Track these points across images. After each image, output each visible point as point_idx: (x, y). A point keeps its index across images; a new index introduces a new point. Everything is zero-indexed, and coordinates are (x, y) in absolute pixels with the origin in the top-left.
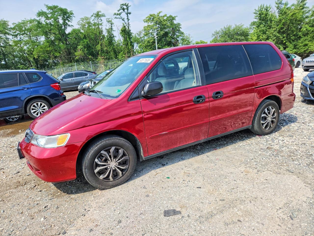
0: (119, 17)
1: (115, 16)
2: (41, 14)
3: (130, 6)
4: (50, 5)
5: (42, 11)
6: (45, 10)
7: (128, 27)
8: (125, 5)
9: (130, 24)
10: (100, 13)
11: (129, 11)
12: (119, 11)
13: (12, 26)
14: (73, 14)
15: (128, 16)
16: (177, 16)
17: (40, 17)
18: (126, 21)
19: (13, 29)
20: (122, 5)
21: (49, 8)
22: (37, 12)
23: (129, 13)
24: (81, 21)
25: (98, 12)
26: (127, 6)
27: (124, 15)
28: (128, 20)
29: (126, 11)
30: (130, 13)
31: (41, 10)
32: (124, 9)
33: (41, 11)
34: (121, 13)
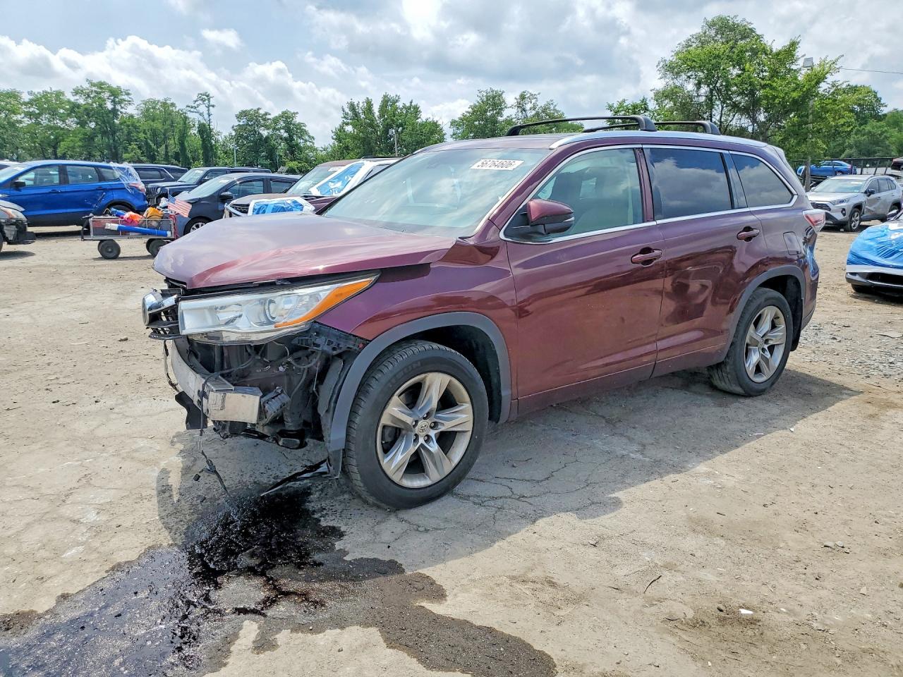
0: (195, 110)
1: (189, 109)
2: (79, 92)
3: (213, 96)
4: (95, 81)
5: (82, 88)
6: (86, 85)
7: (209, 125)
8: (206, 94)
9: (211, 120)
11: (212, 103)
12: (196, 101)
13: (27, 100)
14: (130, 94)
15: (209, 110)
16: (297, 113)
17: (77, 97)
18: (206, 116)
19: (28, 103)
20: (201, 94)
21: (94, 85)
22: (75, 88)
24: (142, 105)
25: (167, 100)
26: (207, 96)
27: (203, 109)
28: (210, 115)
29: (207, 102)
30: (213, 106)
31: (80, 86)
32: (203, 100)
33: (80, 88)
34: (198, 105)
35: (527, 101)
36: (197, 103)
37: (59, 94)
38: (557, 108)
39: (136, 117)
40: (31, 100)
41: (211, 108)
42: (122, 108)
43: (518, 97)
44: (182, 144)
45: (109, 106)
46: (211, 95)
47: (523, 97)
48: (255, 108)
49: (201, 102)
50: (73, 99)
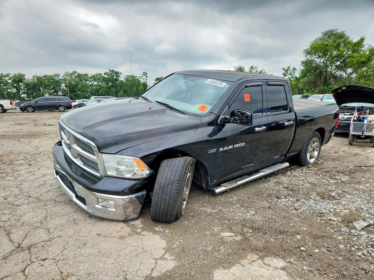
35: (253, 69)
36: (143, 75)
37: (100, 74)
38: (265, 72)
39: (124, 81)
40: (91, 77)
41: (147, 77)
42: (119, 78)
43: (250, 68)
44: (137, 89)
45: (115, 77)
47: (252, 68)
48: (162, 77)
49: (144, 75)
50: (104, 76)
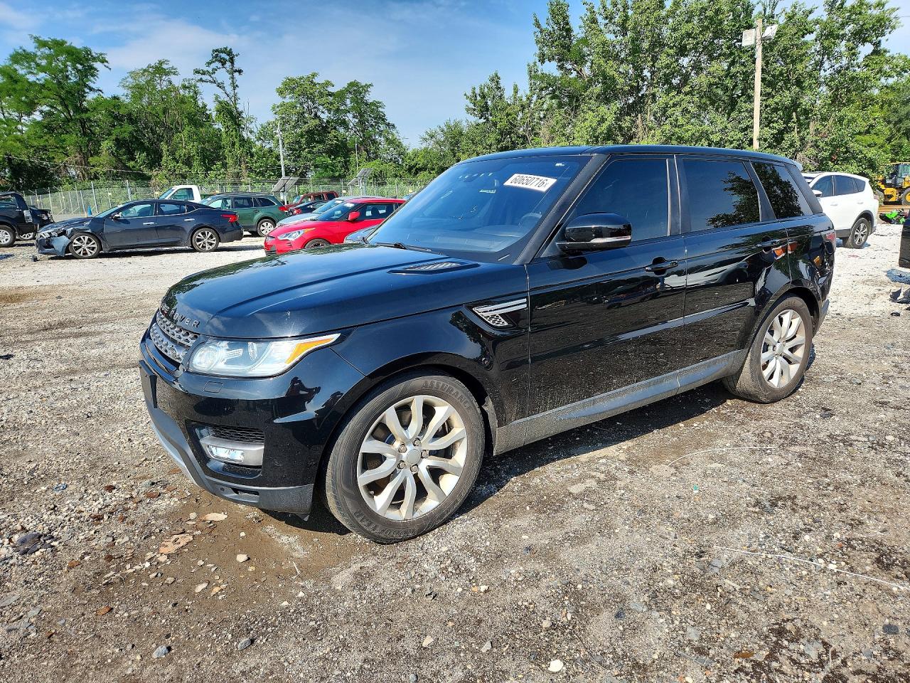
0: (209, 78)
1: (199, 76)
2: (21, 57)
3: (237, 55)
4: (45, 38)
5: (24, 51)
7: (235, 105)
8: (224, 51)
9: (238, 96)
10: (164, 66)
11: (237, 66)
12: (209, 64)
14: (107, 62)
15: (233, 78)
18: (229, 89)
20: (217, 51)
21: (43, 44)
22: (12, 52)
23: (236, 71)
24: (130, 79)
25: (161, 63)
26: (229, 54)
28: (235, 87)
29: (228, 64)
30: (240, 72)
31: (21, 48)
32: (223, 61)
33: (20, 51)
34: (214, 70)
46: (234, 53)
